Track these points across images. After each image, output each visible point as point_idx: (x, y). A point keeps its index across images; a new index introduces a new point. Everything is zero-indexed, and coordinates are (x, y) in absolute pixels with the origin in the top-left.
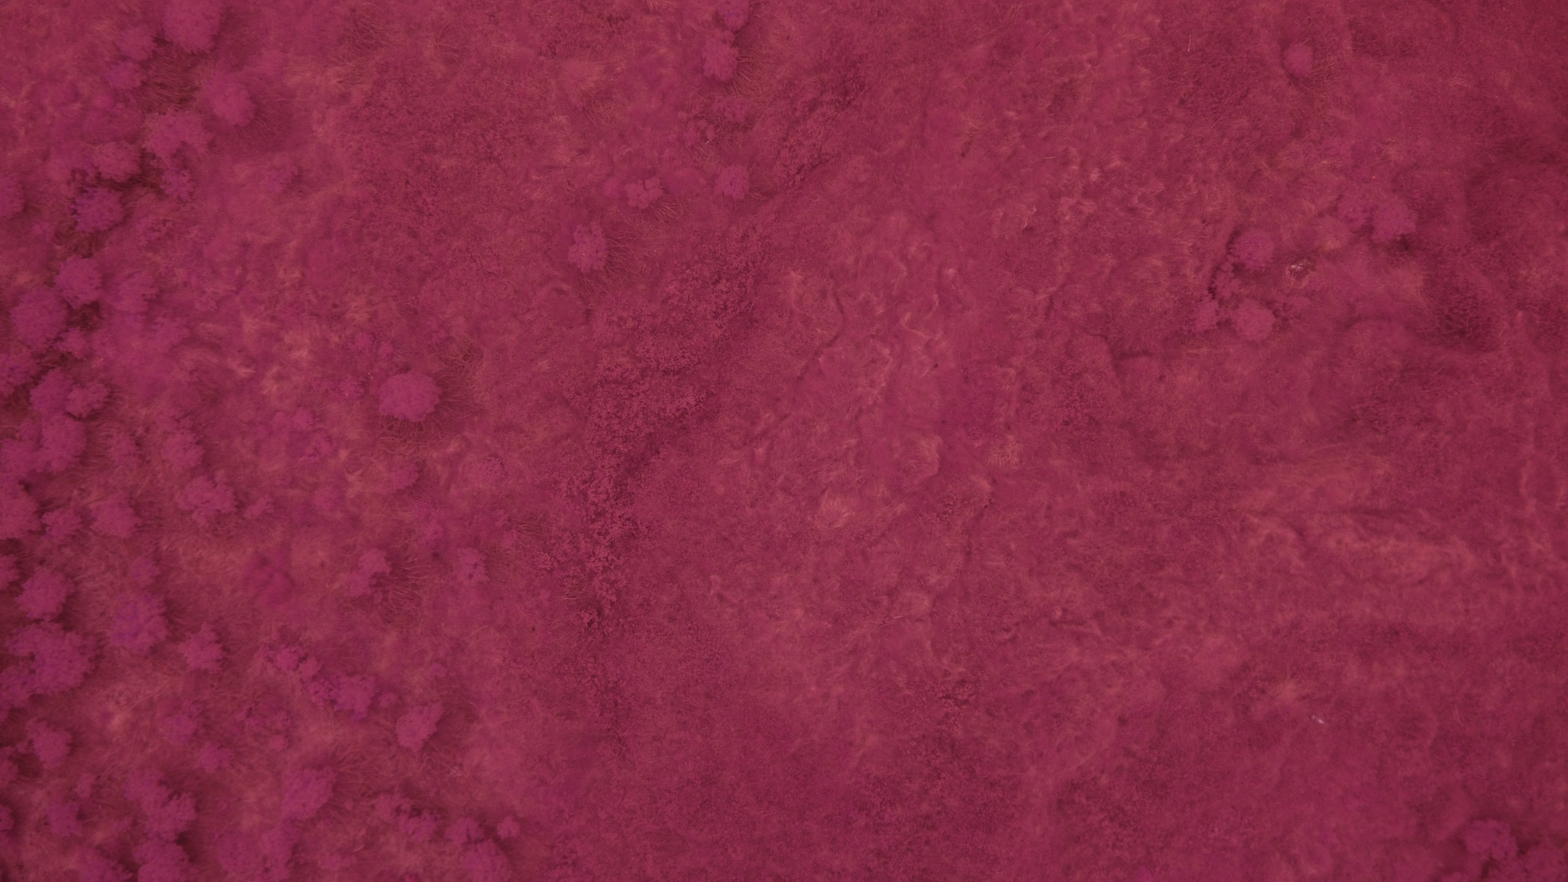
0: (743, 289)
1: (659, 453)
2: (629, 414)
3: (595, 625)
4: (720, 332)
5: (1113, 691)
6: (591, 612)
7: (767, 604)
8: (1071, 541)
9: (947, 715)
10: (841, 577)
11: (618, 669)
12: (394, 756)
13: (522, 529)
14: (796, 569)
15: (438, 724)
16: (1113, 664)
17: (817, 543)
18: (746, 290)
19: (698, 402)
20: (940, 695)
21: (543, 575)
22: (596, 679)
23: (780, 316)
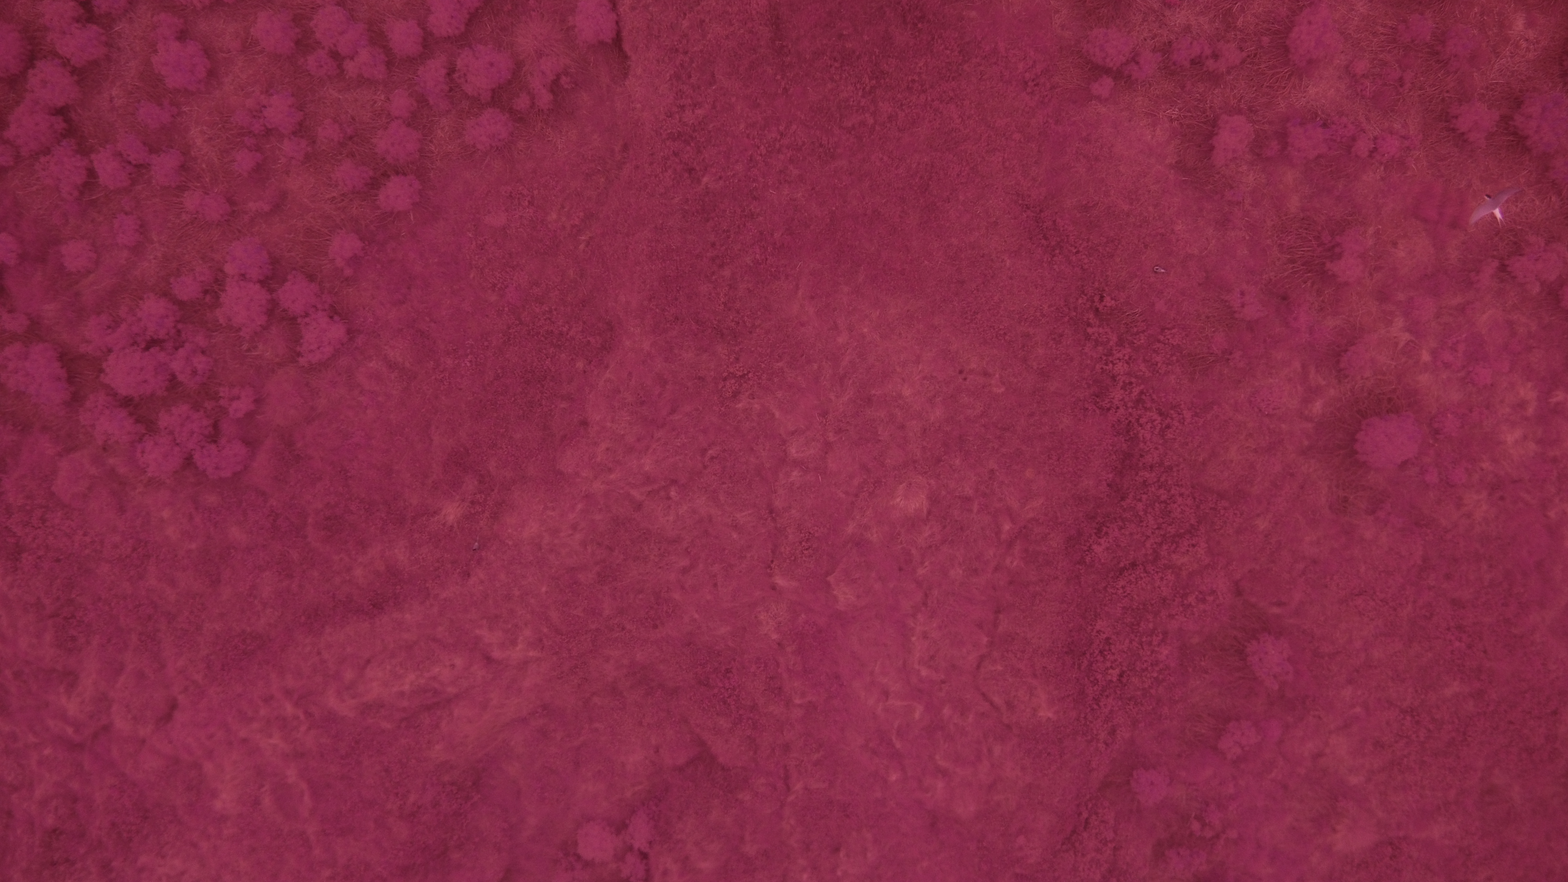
0: (1092, 679)
1: (1108, 485)
2: (1154, 509)
3: (1097, 299)
4: (1098, 627)
5: (603, 446)
6: (1105, 308)
7: (940, 387)
8: (684, 562)
9: (737, 359)
10: (880, 441)
11: (1057, 270)
12: (1240, 101)
13: (1210, 356)
14: (925, 430)
15: (1212, 148)
16: (610, 470)
17: (915, 462)
18: (1088, 679)
19: (1090, 549)
20: (750, 375)
21: (1169, 323)
22: (1074, 251)
23: (1045, 667)
